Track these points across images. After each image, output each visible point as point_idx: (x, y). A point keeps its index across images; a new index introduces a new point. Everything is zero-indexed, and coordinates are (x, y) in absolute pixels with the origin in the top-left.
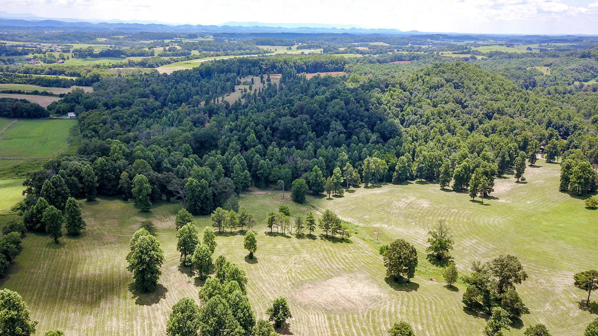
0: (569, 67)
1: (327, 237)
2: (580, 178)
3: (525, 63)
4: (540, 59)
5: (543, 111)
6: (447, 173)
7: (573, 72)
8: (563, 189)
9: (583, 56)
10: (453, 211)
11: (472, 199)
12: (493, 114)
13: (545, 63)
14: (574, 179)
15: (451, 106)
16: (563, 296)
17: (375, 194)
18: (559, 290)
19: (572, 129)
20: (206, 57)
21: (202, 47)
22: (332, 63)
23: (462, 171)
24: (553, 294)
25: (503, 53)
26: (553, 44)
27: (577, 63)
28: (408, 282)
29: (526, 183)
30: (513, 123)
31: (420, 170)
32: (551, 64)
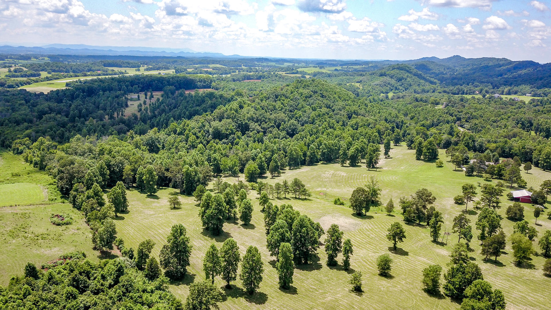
0: (374, 83)
1: (296, 198)
2: (429, 149)
3: (343, 81)
4: (352, 77)
5: (379, 113)
6: (345, 154)
7: (378, 86)
8: (418, 159)
9: (381, 75)
10: (364, 175)
11: (368, 169)
12: (352, 115)
13: (357, 81)
14: (426, 151)
15: (324, 110)
16: (452, 210)
17: (303, 172)
18: (448, 207)
19: (401, 124)
20: (65, 77)
21: (50, 68)
22: (200, 81)
23: (355, 151)
24: (447, 210)
25: (323, 73)
26: (351, 67)
27: (379, 80)
28: (365, 215)
29: (392, 158)
30: (367, 120)
31: (323, 154)
32: (361, 81)
